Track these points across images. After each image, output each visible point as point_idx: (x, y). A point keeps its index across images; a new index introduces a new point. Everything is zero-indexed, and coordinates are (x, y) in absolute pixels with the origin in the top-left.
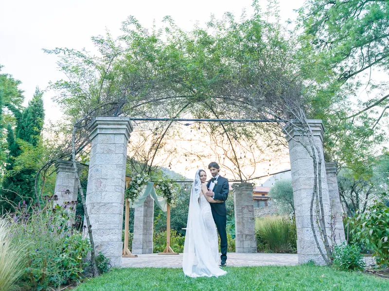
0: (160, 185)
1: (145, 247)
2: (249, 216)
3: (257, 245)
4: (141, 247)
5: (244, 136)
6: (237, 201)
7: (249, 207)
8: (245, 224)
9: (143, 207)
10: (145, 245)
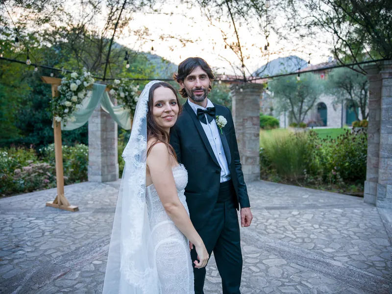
0: (116, 89)
1: (106, 173)
2: (253, 132)
3: (261, 169)
4: (100, 173)
5: (253, 10)
6: (237, 109)
7: (254, 119)
8: (247, 142)
9: (99, 117)
10: (106, 169)
